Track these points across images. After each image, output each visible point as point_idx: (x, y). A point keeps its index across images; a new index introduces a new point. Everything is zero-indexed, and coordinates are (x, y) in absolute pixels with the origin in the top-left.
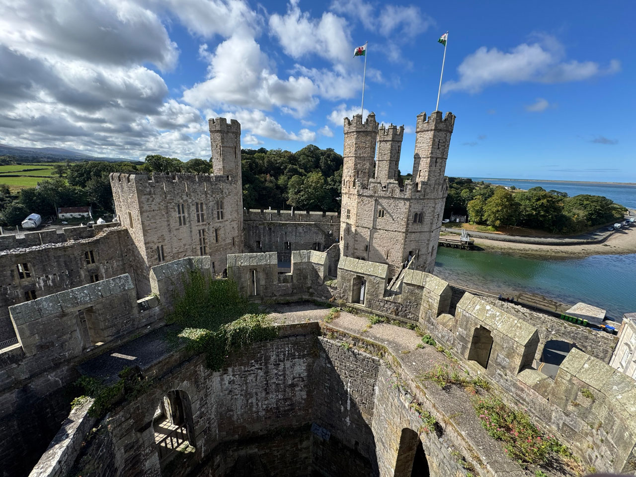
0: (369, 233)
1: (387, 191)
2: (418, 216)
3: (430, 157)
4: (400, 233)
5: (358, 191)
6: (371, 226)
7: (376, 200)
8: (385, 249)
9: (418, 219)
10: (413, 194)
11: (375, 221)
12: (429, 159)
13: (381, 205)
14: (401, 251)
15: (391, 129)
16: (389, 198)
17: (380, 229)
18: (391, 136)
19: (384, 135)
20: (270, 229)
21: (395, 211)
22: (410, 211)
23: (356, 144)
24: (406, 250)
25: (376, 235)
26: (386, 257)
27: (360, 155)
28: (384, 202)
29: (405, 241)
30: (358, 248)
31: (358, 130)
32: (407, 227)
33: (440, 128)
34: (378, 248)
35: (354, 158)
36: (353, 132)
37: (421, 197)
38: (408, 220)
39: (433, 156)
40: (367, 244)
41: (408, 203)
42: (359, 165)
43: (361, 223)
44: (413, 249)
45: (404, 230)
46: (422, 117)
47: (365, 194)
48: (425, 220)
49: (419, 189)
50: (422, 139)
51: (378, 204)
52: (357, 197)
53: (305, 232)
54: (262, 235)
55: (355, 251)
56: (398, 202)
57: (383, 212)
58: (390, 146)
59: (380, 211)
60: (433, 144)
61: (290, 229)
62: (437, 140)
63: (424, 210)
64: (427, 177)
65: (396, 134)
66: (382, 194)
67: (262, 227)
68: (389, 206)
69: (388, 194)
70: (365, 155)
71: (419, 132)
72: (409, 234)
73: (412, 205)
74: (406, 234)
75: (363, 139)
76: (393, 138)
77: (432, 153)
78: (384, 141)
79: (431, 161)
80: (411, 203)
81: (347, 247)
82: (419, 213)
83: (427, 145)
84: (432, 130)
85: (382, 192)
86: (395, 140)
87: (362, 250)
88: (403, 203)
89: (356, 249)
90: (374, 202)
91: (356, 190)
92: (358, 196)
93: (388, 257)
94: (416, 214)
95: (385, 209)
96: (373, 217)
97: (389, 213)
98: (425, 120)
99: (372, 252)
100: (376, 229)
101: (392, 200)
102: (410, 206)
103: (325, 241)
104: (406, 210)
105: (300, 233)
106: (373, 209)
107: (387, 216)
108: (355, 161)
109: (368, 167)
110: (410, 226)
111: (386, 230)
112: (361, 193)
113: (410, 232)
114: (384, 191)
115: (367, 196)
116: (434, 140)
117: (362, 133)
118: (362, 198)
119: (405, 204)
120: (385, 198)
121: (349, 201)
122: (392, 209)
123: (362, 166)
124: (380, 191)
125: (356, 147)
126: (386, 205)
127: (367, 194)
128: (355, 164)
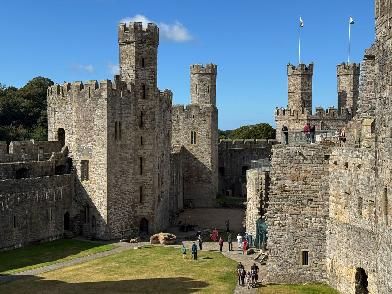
1: (330, 115)
3: (353, 91)
5: (307, 117)
7: (322, 122)
10: (347, 116)
12: (352, 93)
13: (326, 125)
16: (331, 120)
20: (231, 155)
23: (301, 83)
27: (305, 91)
28: (328, 123)
31: (303, 73)
33: (356, 73)
35: (300, 93)
36: (298, 75)
39: (354, 90)
42: (304, 98)
46: (343, 66)
47: (313, 118)
49: (350, 112)
50: (344, 79)
54: (225, 161)
56: (338, 122)
60: (354, 83)
61: (247, 154)
62: (355, 81)
64: (352, 105)
66: (326, 117)
67: (225, 153)
68: (332, 125)
69: (330, 117)
70: (309, 91)
71: (341, 75)
77: (353, 89)
83: (349, 83)
84: (352, 74)
85: (326, 116)
90: (320, 124)
92: (307, 120)
95: (329, 128)
98: (345, 68)
101: (334, 121)
108: (302, 95)
112: (310, 118)
114: (327, 115)
115: (314, 120)
116: (354, 81)
117: (305, 76)
118: (311, 121)
119: (343, 123)
120: (328, 120)
121: (297, 125)
122: (334, 127)
123: (307, 99)
124: (324, 115)
125: (302, 85)
126: (330, 125)
127: (315, 118)
128: (301, 97)
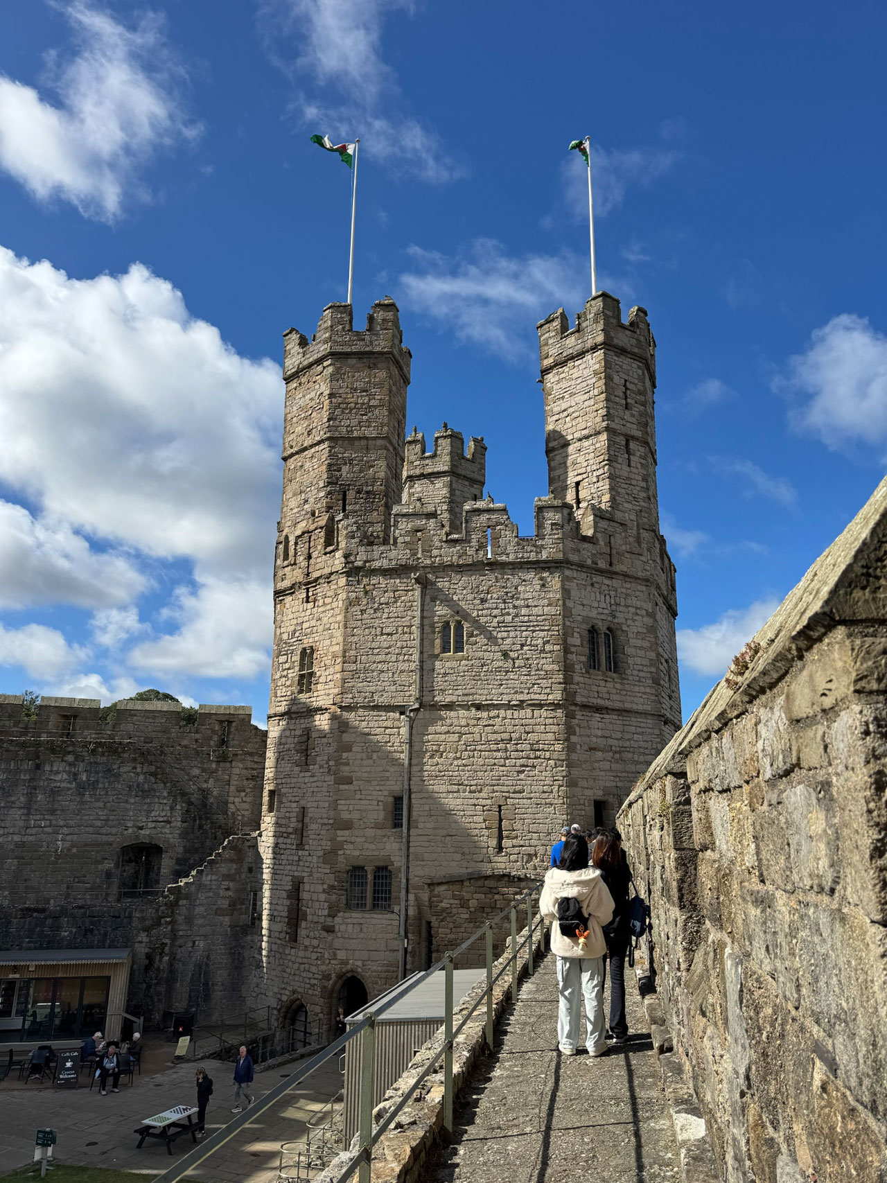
0: (404, 731)
1: (469, 541)
2: (602, 639)
3: (607, 429)
4: (543, 712)
5: (346, 556)
6: (410, 697)
7: (424, 583)
8: (484, 798)
9: (602, 650)
10: (570, 544)
11: (425, 671)
12: (603, 437)
13: (448, 601)
14: (557, 795)
15: (445, 437)
16: (476, 568)
17: (450, 707)
18: (448, 458)
19: (423, 458)
21: (508, 619)
22: (567, 613)
23: (331, 395)
24: (577, 790)
25: (436, 734)
26: (494, 842)
27: (350, 432)
28: (461, 589)
29: (570, 748)
30: (356, 815)
31: (339, 349)
32: (567, 681)
33: (620, 344)
34: (452, 802)
35: (326, 445)
36: (320, 361)
37: (602, 564)
38: (566, 650)
39: (614, 425)
40: (397, 788)
41: (555, 581)
42: (345, 469)
43: (363, 689)
44: (607, 791)
45: (557, 696)
46: (556, 324)
47: (376, 564)
48: (630, 661)
49: (589, 531)
50: (564, 384)
51: (433, 600)
52: (343, 581)
53: (81, 788)
55: (342, 835)
56: (516, 581)
57: (459, 626)
58: (445, 491)
59: (446, 625)
60: (609, 389)
62: (617, 377)
63: (620, 618)
64: (606, 498)
65: (464, 458)
66: (450, 555)
68: (483, 601)
69: (473, 553)
70: (371, 432)
71: (551, 369)
72: (579, 714)
73: (572, 586)
74: (570, 716)
75: (361, 378)
76: (453, 465)
77: (608, 416)
78: (423, 476)
79: (611, 443)
80: (564, 580)
81: (301, 832)
82: (602, 628)
83: (586, 396)
84: (594, 348)
85: (445, 548)
86: (463, 473)
87: (377, 826)
88: (537, 582)
89: (348, 825)
90: (417, 593)
91: (339, 554)
92: (348, 574)
93: (500, 838)
94: (593, 631)
95: (466, 616)
96: (416, 657)
97: (483, 629)
98: (564, 328)
99: (424, 825)
100: (435, 707)
101: (492, 577)
102: (566, 592)
103: (184, 834)
104: (552, 610)
105: (54, 793)
106: (417, 621)
107: (476, 648)
108: (331, 455)
109: (382, 475)
110: (577, 678)
111: (479, 707)
112: (359, 564)
113: (585, 707)
114: (456, 541)
115: (386, 572)
116: (608, 379)
117: (352, 361)
118: (365, 581)
119: (543, 585)
120: (461, 569)
121: (308, 612)
122: (495, 612)
123: (361, 471)
124: (437, 544)
125: (334, 407)
126: (470, 597)
127: (384, 563)
128: (330, 465)
